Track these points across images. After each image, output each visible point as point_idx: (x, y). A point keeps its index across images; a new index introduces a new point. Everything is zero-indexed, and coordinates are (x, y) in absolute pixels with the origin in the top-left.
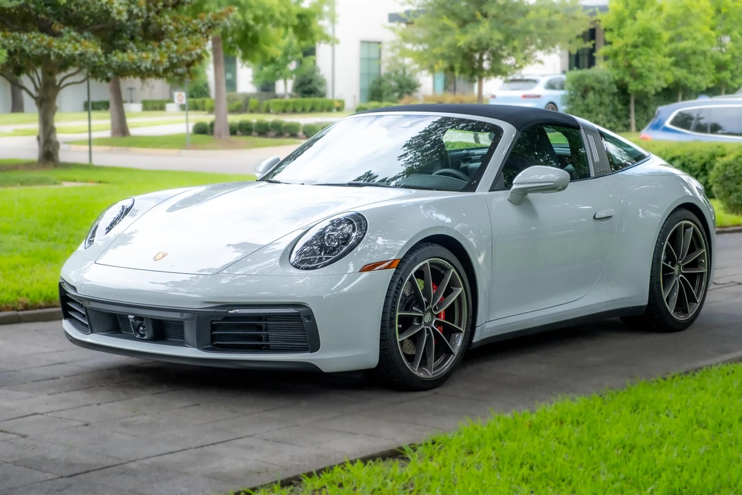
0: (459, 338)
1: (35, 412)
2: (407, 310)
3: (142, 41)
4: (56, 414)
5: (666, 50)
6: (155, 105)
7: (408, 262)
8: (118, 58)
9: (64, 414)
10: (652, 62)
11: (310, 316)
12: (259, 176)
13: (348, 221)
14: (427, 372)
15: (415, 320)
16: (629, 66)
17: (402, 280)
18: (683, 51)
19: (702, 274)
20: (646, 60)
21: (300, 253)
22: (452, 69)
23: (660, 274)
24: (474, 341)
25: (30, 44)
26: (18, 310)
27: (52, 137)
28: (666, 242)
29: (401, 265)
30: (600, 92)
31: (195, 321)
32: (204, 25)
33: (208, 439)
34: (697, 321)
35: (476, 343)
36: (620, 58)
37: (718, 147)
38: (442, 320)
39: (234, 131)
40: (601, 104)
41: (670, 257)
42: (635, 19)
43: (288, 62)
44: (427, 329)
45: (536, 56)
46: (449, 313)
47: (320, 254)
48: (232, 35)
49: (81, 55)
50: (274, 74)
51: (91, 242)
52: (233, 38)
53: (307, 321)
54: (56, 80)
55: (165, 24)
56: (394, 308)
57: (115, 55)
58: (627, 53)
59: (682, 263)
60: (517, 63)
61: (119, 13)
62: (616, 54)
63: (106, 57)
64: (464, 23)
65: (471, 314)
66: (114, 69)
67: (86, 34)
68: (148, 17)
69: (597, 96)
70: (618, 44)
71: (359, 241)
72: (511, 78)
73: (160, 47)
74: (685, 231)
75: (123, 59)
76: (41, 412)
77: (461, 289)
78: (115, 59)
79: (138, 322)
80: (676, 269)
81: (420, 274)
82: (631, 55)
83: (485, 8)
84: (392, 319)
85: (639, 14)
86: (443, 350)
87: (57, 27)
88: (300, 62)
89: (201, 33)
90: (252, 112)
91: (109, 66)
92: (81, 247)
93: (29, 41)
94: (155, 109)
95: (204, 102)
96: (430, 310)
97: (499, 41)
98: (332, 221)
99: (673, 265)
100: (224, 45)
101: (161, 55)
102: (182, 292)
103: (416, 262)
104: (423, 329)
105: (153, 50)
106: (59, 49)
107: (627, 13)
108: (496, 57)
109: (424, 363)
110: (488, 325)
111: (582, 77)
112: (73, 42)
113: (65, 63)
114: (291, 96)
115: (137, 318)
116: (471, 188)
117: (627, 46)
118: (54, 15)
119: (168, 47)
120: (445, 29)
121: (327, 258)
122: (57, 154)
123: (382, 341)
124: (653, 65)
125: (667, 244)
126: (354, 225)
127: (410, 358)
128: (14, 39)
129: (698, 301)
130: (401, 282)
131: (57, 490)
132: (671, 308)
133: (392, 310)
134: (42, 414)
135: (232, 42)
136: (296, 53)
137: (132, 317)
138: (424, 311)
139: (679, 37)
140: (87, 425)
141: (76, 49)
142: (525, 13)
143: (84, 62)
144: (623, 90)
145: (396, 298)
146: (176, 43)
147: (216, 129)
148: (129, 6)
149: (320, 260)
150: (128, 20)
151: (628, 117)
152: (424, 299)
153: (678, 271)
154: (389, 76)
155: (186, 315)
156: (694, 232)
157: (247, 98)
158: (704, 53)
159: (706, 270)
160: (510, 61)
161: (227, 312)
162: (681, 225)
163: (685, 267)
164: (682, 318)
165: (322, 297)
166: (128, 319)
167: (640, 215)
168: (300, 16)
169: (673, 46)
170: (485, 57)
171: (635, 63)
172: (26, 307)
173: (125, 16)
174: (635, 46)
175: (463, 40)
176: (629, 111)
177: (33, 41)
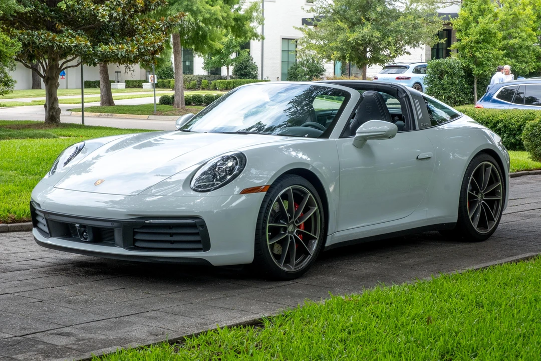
0: (314, 243)
1: (6, 292)
2: (276, 222)
3: (119, 37)
4: (20, 294)
5: (500, 45)
6: (135, 84)
7: (276, 188)
8: (102, 49)
9: (27, 294)
10: (489, 53)
11: (203, 225)
12: (178, 127)
13: (233, 158)
14: (290, 268)
15: (282, 229)
16: (474, 57)
17: (271, 201)
18: (512, 46)
19: (498, 200)
20: (485, 52)
21: (198, 180)
22: (344, 58)
23: (466, 200)
24: (326, 245)
25: (40, 38)
26: (7, 223)
27: (55, 105)
28: (472, 177)
29: (271, 189)
30: (452, 75)
31: (122, 228)
32: (164, 25)
33: (126, 311)
34: (494, 234)
35: (328, 247)
36: (466, 51)
37: (530, 114)
38: (302, 230)
39: (188, 102)
40: (452, 84)
41: (474, 188)
42: (477, 23)
43: (231, 53)
44: (290, 236)
45: (405, 49)
46: (308, 225)
47: (213, 181)
48: (187, 33)
49: (75, 46)
50: (220, 62)
51: (53, 173)
52: (188, 36)
53: (201, 229)
54: (59, 64)
55: (136, 24)
56: (265, 220)
57: (100, 47)
58: (472, 47)
59: (484, 192)
60: (391, 54)
61: (103, 16)
62: (464, 48)
63: (94, 48)
64: (352, 25)
65: (323, 226)
66: (99, 56)
67: (79, 31)
68: (124, 19)
69: (450, 77)
70: (465, 40)
71: (240, 171)
72: (386, 65)
73: (132, 41)
74: (485, 170)
75: (105, 50)
76: (10, 292)
77: (316, 208)
78: (100, 49)
79: (83, 229)
80: (479, 196)
81: (285, 197)
82: (475, 49)
83: (368, 14)
84: (264, 228)
85: (480, 19)
86: (302, 252)
87: (59, 27)
88: (238, 54)
89: (161, 31)
90: (203, 89)
91: (95, 54)
92: (46, 177)
93: (39, 36)
94: (135, 87)
95: (170, 82)
96: (293, 223)
97: (378, 38)
98: (223, 157)
99: (477, 193)
100: (182, 40)
101: (133, 46)
102: (117, 208)
103: (282, 188)
104: (287, 236)
105: (127, 43)
106: (60, 42)
107: (471, 18)
108: (376, 50)
109: (288, 261)
110: (337, 234)
111: (439, 64)
112: (70, 37)
113: (65, 52)
114: (232, 78)
115: (82, 226)
116: (326, 135)
117: (472, 42)
118: (57, 18)
119: (138, 41)
120: (339, 29)
121: (217, 184)
122: (59, 118)
123: (256, 244)
124: (491, 56)
125: (472, 179)
126: (237, 161)
127: (278, 257)
128: (28, 34)
129: (495, 220)
130: (270, 202)
131: (10, 345)
132: (475, 225)
133: (263, 222)
134: (11, 294)
135: (188, 39)
136: (236, 46)
137: (78, 225)
138: (288, 223)
139: (510, 36)
140: (41, 302)
141: (73, 43)
142: (397, 17)
143: (78, 52)
144: (468, 73)
145: (267, 213)
146: (144, 38)
147: (176, 101)
148: (110, 11)
149: (213, 185)
150: (109, 22)
151: (472, 93)
152: (288, 215)
153: (480, 198)
154: (302, 64)
155: (115, 224)
156: (493, 170)
157: (200, 78)
158: (528, 48)
159: (501, 198)
160: (386, 52)
161: (144, 222)
162: (483, 165)
163: (486, 195)
164: (482, 232)
165: (213, 212)
166: (75, 227)
167: (451, 157)
168: (236, 20)
169: (505, 42)
170: (368, 49)
171: (477, 54)
172: (14, 221)
173: (107, 19)
174: (477, 42)
175: (352, 37)
176: (473, 89)
177: (42, 36)
